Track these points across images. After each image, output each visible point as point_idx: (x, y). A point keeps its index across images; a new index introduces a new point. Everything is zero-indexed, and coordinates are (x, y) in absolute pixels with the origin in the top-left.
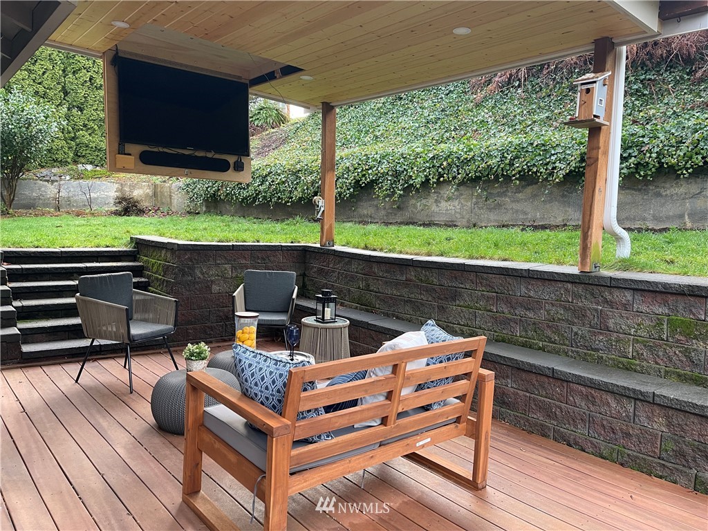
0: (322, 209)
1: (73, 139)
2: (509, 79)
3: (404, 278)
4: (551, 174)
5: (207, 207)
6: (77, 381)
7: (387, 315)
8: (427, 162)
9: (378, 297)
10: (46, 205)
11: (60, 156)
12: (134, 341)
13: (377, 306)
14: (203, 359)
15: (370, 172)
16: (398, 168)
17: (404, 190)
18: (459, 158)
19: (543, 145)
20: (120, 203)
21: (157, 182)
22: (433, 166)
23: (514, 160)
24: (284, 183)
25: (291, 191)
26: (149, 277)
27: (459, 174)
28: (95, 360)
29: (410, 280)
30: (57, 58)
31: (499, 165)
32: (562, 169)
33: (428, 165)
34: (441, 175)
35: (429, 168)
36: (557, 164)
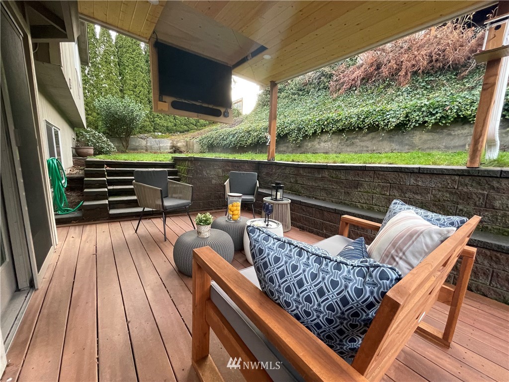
0: (270, 140)
1: (153, 122)
2: (351, 87)
3: (320, 176)
4: (387, 125)
5: (209, 150)
6: (136, 232)
7: (309, 197)
8: (316, 123)
9: (303, 187)
10: (142, 149)
11: (148, 129)
12: (166, 209)
13: (302, 192)
14: (208, 224)
15: (286, 129)
16: (300, 127)
17: (303, 137)
18: (333, 120)
19: (382, 110)
20: (172, 148)
21: (188, 140)
22: (319, 125)
23: (365, 119)
24: (243, 137)
25: (246, 141)
26: (180, 176)
27: (333, 128)
28: (150, 219)
29: (325, 177)
30: (145, 86)
31: (356, 122)
32: (394, 122)
33: (316, 124)
34: (323, 129)
35: (317, 126)
36: (391, 120)
